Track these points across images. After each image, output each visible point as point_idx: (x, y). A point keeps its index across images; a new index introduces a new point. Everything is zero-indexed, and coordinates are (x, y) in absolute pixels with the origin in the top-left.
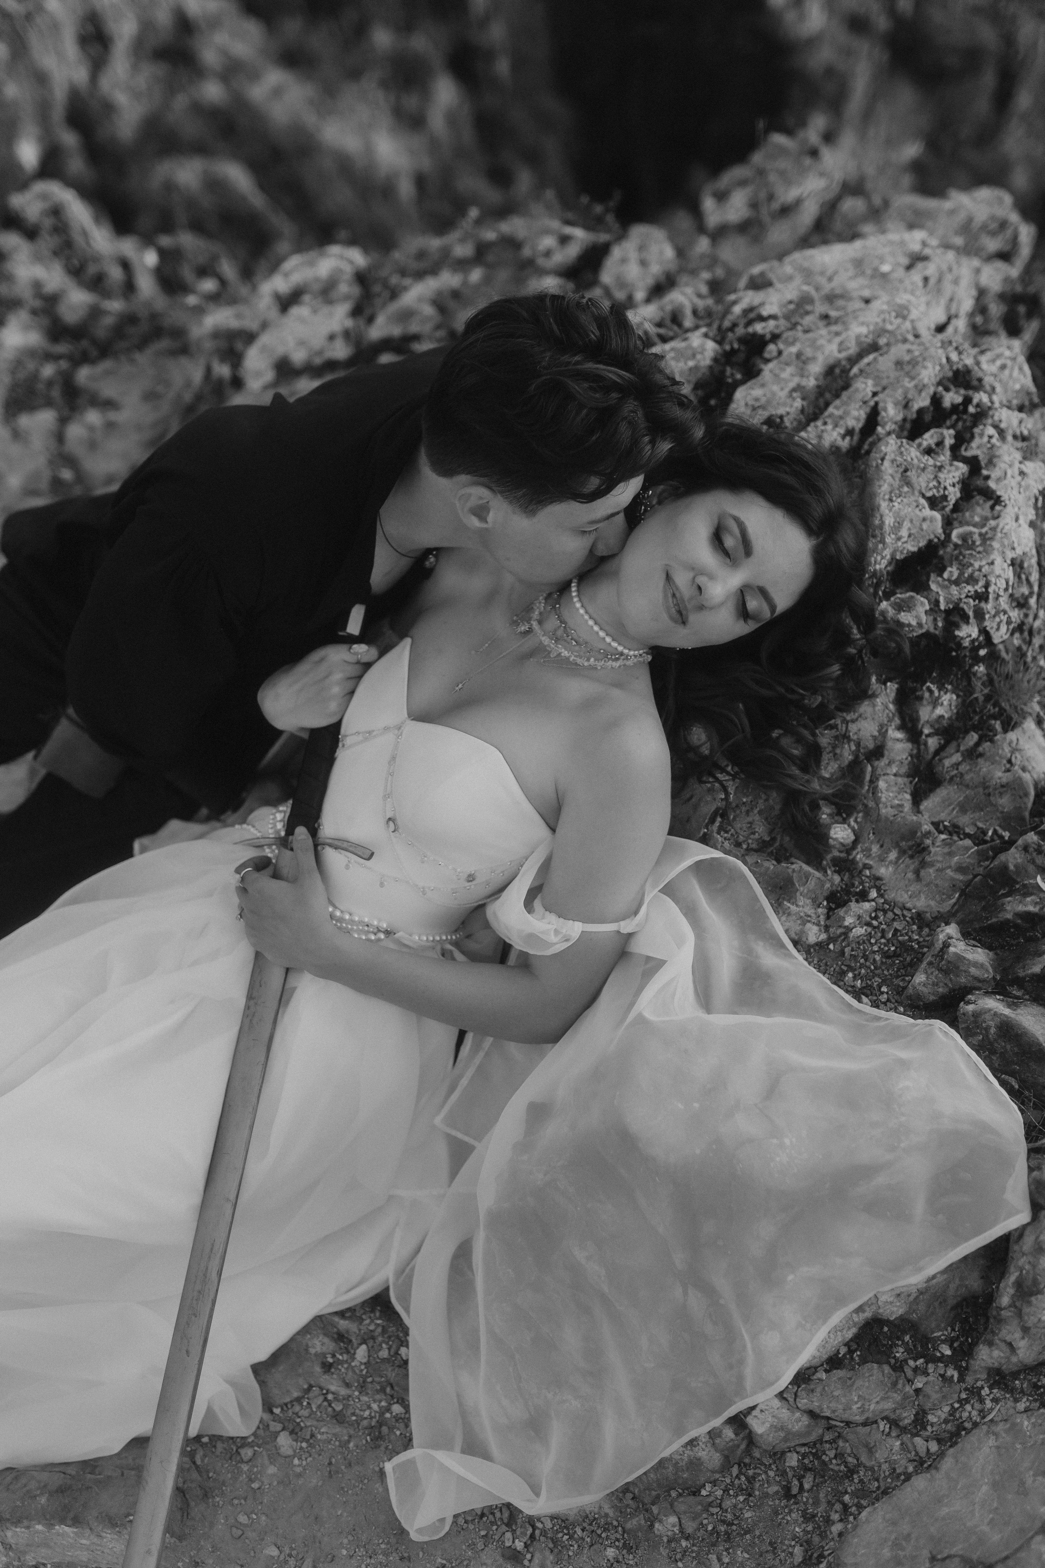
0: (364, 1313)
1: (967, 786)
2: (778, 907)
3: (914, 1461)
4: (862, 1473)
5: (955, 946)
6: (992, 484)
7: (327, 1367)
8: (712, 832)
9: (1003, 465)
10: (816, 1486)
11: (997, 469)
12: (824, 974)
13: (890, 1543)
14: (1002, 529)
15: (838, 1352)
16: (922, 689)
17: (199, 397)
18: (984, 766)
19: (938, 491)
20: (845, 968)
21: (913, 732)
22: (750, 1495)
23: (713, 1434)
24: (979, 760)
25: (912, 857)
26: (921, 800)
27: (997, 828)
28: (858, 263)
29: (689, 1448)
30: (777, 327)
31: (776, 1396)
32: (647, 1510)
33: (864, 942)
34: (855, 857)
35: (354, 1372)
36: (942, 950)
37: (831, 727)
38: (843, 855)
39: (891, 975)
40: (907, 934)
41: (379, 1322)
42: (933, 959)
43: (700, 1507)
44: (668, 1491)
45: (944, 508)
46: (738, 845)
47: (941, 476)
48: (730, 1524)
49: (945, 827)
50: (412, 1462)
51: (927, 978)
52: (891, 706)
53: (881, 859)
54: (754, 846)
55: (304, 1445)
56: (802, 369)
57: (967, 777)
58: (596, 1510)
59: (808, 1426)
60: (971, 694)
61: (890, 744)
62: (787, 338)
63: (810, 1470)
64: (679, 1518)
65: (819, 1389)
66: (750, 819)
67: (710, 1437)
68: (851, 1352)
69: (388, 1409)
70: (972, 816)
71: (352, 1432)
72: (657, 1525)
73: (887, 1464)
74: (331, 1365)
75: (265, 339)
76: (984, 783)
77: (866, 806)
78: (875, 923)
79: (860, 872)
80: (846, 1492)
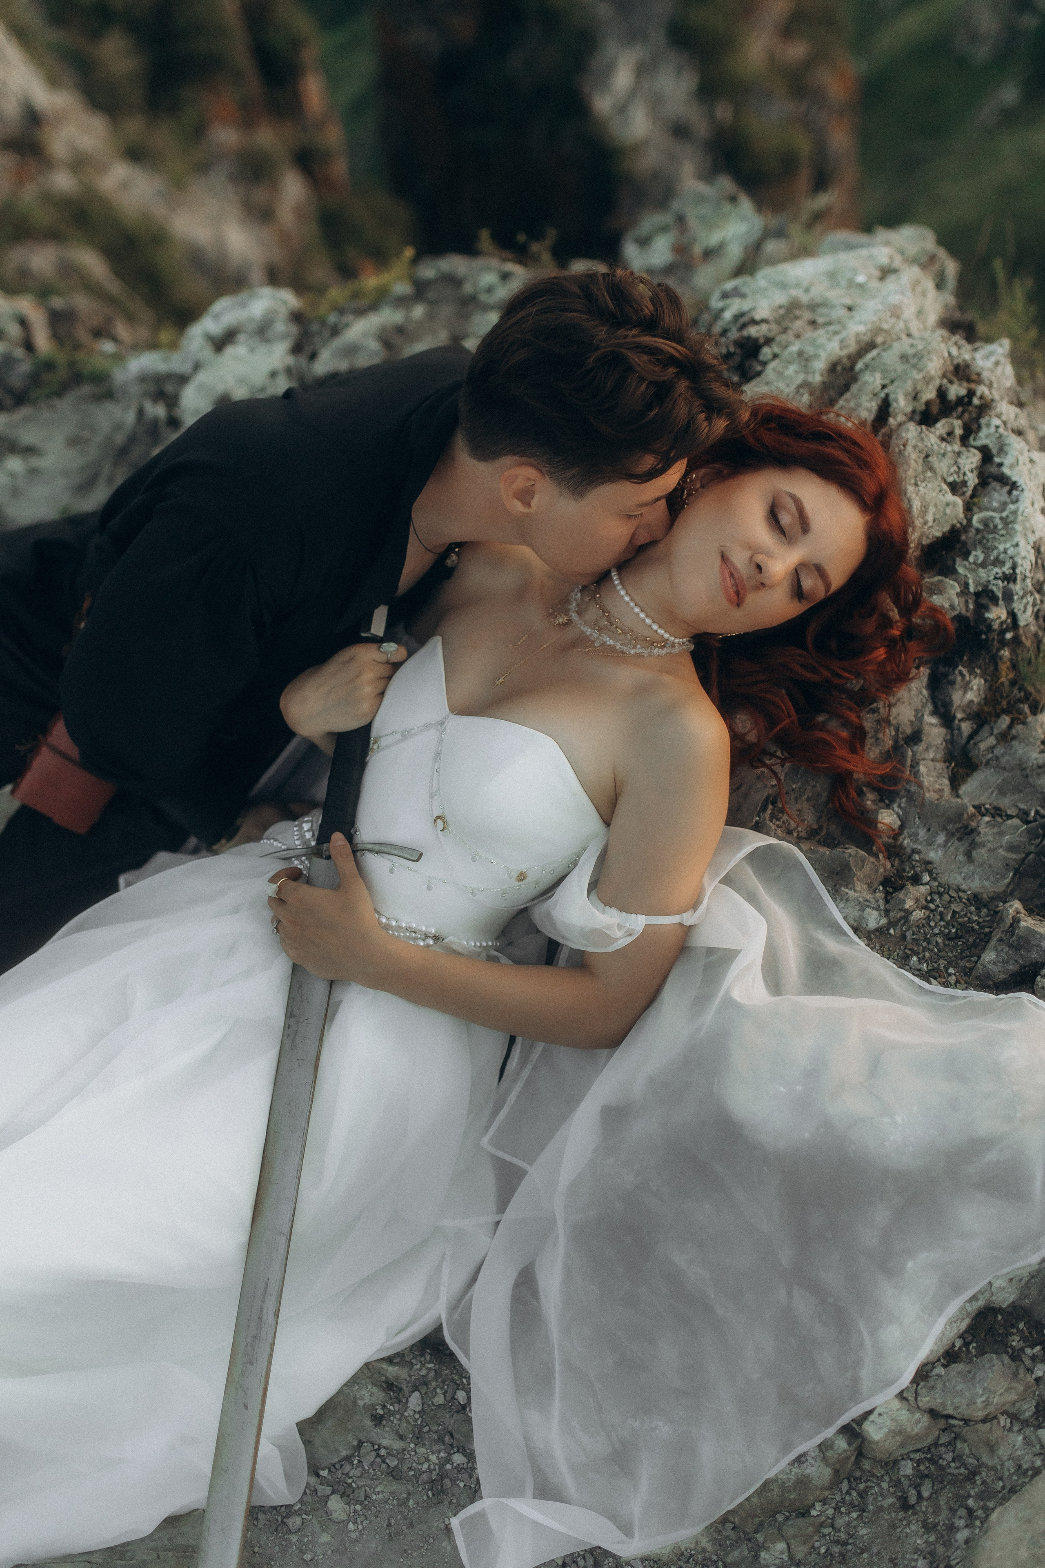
0: (413, 1358)
1: (1004, 769)
2: (835, 893)
3: (1040, 1454)
4: (984, 1474)
5: (1025, 921)
6: (1006, 470)
7: (378, 1420)
8: (765, 819)
9: (1015, 453)
10: (936, 1493)
11: (1009, 456)
12: (888, 959)
13: (1025, 1543)
14: (1023, 512)
15: (953, 1345)
16: (954, 674)
17: (132, 439)
18: (1019, 749)
19: (959, 477)
20: (909, 952)
21: (947, 719)
22: (863, 1511)
23: (824, 1447)
24: (1013, 742)
25: (960, 839)
26: (959, 785)
27: (1039, 808)
28: (832, 276)
29: (796, 1465)
30: (769, 331)
31: (896, 1396)
32: (749, 1540)
33: (923, 926)
34: (902, 843)
35: (408, 1422)
36: (1012, 925)
37: (875, 711)
38: (891, 841)
39: (955, 956)
40: (965, 915)
41: (430, 1366)
42: (1003, 936)
43: (811, 1529)
44: (774, 1516)
45: (964, 493)
46: (789, 832)
47: (961, 461)
48: (845, 1544)
49: (986, 809)
50: (482, 1515)
51: (997, 956)
52: (925, 692)
53: (930, 844)
54: (803, 834)
55: (358, 1507)
56: (806, 366)
57: (1004, 760)
58: (693, 1546)
59: (928, 1427)
60: (998, 679)
61: (926, 728)
62: (780, 342)
63: (927, 1476)
64: (788, 1544)
65: (940, 1386)
66: (799, 806)
67: (821, 1451)
68: (966, 1344)
69: (448, 1460)
70: (1012, 798)
71: (411, 1488)
72: (763, 1554)
73: (1011, 1461)
74: (381, 1417)
75: (202, 377)
76: (1021, 765)
77: (909, 791)
78: (932, 906)
79: (910, 857)
80: (969, 1496)
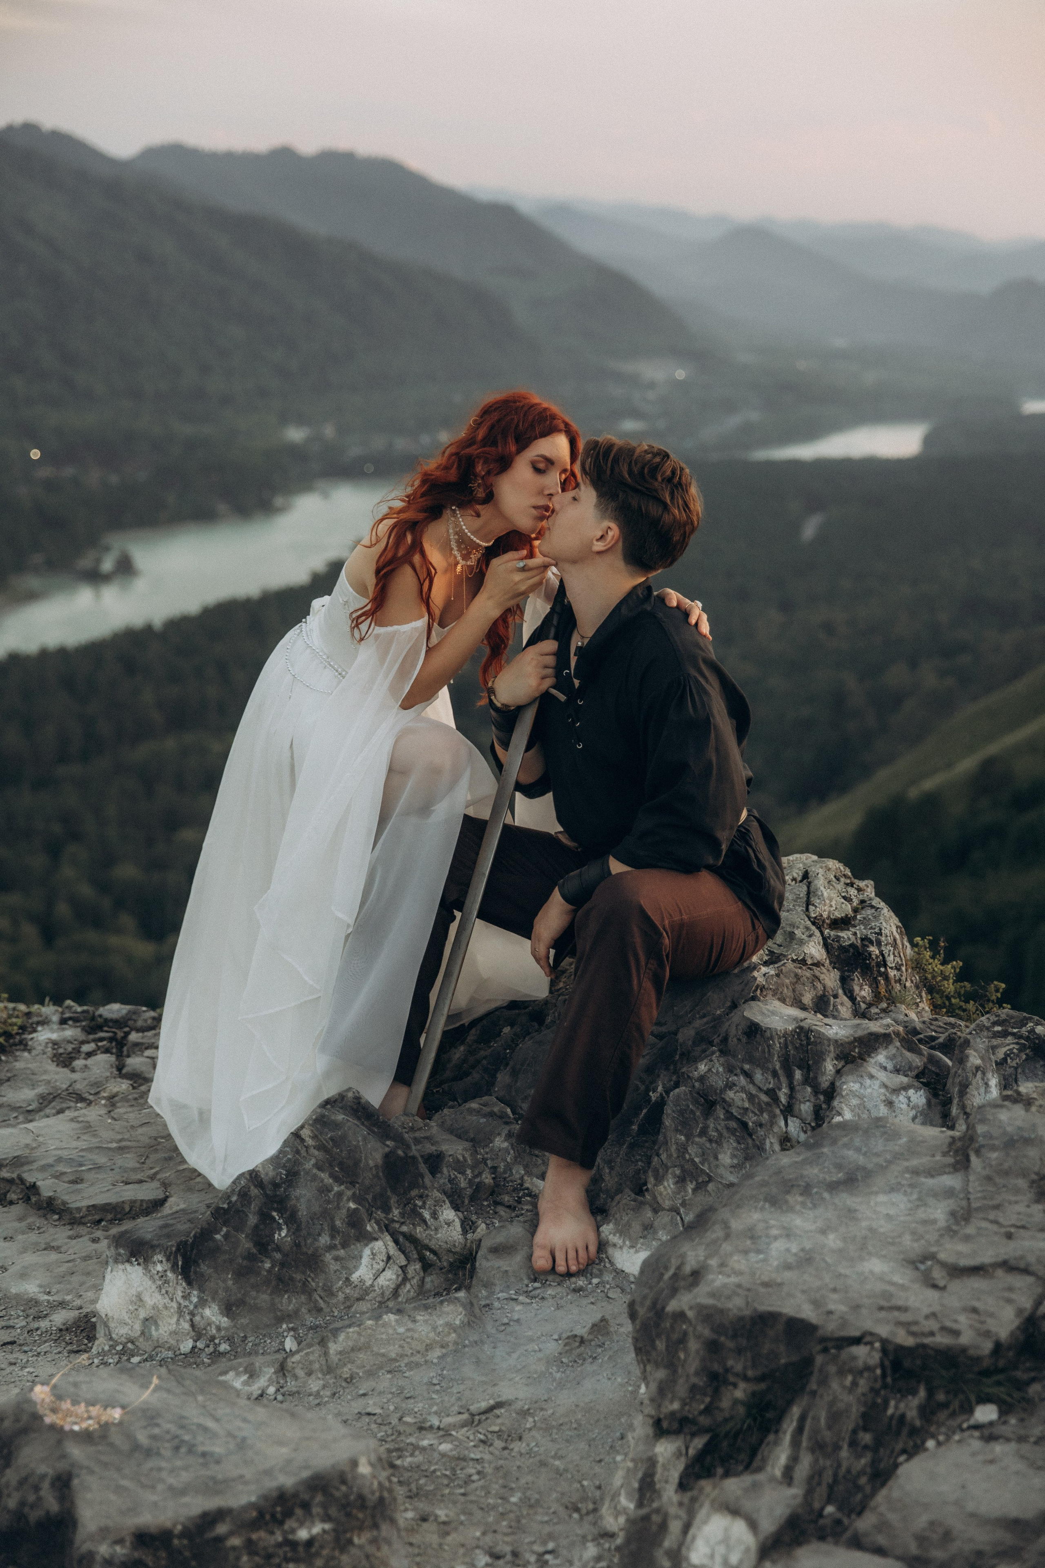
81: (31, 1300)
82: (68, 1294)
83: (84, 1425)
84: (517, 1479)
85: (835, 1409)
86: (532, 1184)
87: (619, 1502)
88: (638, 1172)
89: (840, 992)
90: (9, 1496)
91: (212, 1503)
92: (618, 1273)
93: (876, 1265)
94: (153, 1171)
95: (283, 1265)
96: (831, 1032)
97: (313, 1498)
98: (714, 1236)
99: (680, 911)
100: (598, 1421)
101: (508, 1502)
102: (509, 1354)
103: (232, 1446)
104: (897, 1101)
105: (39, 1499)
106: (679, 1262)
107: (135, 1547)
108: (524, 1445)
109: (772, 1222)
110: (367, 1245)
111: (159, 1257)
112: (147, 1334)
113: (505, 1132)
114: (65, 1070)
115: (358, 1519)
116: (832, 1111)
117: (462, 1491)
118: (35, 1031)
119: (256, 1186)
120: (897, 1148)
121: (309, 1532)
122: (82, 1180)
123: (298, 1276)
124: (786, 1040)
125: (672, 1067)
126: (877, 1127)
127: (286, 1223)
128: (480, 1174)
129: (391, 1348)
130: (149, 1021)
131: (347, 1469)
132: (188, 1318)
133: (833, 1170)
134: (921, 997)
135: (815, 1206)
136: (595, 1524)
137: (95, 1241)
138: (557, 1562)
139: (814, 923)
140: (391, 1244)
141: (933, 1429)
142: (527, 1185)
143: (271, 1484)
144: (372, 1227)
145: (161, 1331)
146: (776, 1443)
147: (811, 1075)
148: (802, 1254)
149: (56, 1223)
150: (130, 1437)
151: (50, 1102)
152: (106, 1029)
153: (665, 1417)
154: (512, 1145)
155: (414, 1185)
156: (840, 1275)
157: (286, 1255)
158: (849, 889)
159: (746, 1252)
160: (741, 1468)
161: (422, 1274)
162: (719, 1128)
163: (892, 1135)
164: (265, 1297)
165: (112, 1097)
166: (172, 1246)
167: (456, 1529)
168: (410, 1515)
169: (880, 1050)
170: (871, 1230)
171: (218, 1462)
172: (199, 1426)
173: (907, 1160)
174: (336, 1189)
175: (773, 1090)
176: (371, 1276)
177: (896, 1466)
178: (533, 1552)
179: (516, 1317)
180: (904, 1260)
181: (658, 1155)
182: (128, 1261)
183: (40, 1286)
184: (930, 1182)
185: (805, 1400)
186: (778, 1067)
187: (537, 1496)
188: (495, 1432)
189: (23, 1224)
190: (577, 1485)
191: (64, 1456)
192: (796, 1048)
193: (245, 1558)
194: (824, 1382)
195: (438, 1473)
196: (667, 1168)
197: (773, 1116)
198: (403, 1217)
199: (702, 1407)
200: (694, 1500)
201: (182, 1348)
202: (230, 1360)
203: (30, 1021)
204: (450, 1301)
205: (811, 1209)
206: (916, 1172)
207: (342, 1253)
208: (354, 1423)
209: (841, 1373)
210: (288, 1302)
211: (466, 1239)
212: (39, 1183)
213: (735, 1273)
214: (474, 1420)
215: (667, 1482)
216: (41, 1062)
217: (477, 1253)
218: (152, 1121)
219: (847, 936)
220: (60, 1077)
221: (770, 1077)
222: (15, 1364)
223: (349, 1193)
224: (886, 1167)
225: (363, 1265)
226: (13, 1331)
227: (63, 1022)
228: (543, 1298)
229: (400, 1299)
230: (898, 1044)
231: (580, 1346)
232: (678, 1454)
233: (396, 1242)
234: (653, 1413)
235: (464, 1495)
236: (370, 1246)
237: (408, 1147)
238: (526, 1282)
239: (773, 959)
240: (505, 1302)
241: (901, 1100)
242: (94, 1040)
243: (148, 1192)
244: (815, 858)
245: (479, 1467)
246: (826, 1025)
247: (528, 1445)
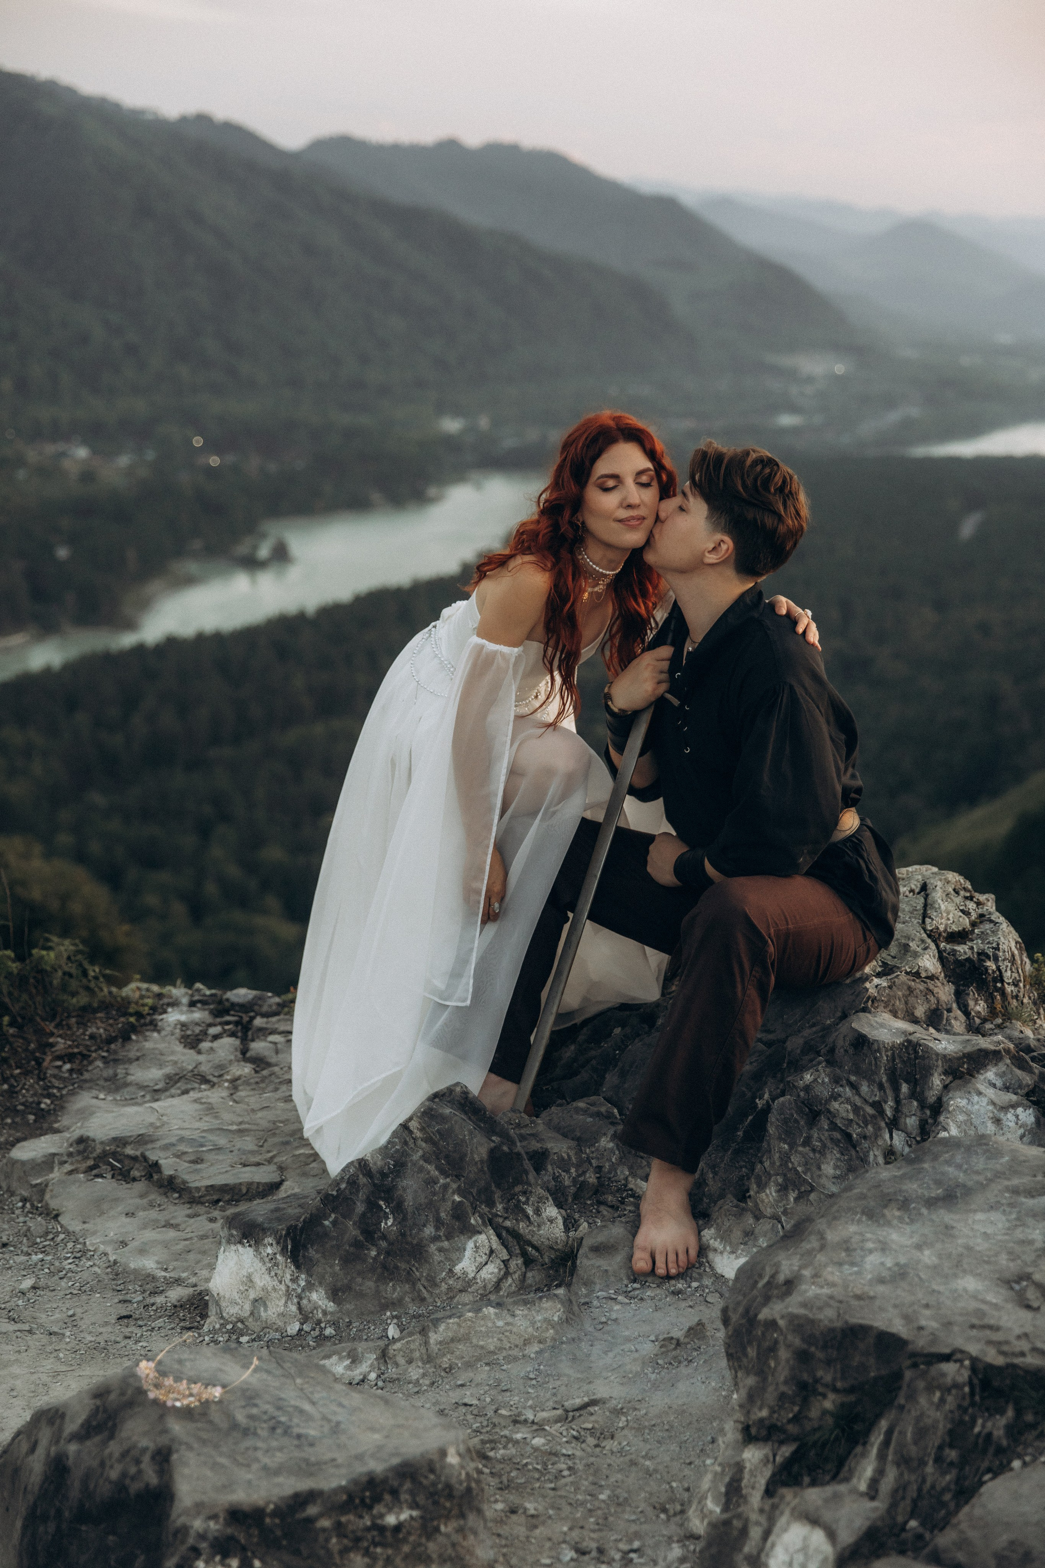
81: (149, 1275)
82: (183, 1272)
83: (185, 1402)
84: (607, 1477)
85: (922, 1424)
86: (636, 1185)
87: (706, 1504)
88: (741, 1178)
89: (955, 1006)
90: (112, 1467)
91: (304, 1485)
92: (717, 1278)
93: (970, 1283)
94: (271, 1154)
95: (388, 1253)
96: (940, 1046)
97: (401, 1485)
98: (808, 1246)
99: (787, 921)
100: (690, 1423)
101: (598, 1499)
102: (606, 1353)
103: (326, 1429)
104: (1004, 1119)
105: (140, 1472)
106: (773, 1272)
107: (228, 1523)
108: (616, 1443)
109: (869, 1236)
110: (471, 1238)
111: (269, 1240)
112: (256, 1315)
113: (611, 1132)
114: (192, 1051)
115: (445, 1508)
116: (938, 1126)
117: (552, 1485)
118: (165, 1012)
119: (364, 1175)
120: (998, 1167)
121: (397, 1518)
122: (202, 1160)
123: (403, 1265)
124: (893, 1054)
125: (779, 1075)
126: (980, 1145)
127: (392, 1213)
128: (584, 1173)
129: (490, 1340)
130: (274, 1007)
131: (436, 1457)
132: (295, 1300)
133: (932, 1186)
134: (1039, 1014)
135: (912, 1221)
136: (682, 1525)
137: (212, 1220)
138: (642, 1561)
139: (929, 936)
140: (494, 1238)
141: (1020, 1449)
142: (631, 1186)
143: (360, 1469)
144: (476, 1220)
145: (269, 1312)
146: (864, 1455)
147: (918, 1089)
148: (896, 1269)
149: (176, 1201)
150: (229, 1416)
151: (176, 1083)
152: (232, 1013)
153: (754, 1423)
154: (617, 1145)
155: (518, 1181)
156: (934, 1291)
157: (391, 1244)
158: (968, 902)
159: (840, 1264)
160: (827, 1478)
161: (524, 1269)
162: (823, 1138)
163: (994, 1153)
164: (370, 1284)
165: (234, 1081)
166: (283, 1229)
167: (543, 1523)
168: (500, 1506)
169: (989, 1067)
170: (969, 1248)
171: (312, 1445)
172: (296, 1408)
173: (1009, 1179)
174: (441, 1181)
175: (879, 1102)
176: (474, 1268)
177: (981, 1483)
178: (619, 1550)
179: (614, 1316)
180: (998, 1279)
181: (761, 1162)
182: (240, 1242)
183: (158, 1262)
184: (1030, 1202)
185: (892, 1414)
186: (884, 1080)
187: (626, 1495)
188: (588, 1429)
189: (145, 1201)
190: (665, 1486)
191: (165, 1431)
192: (903, 1062)
193: (334, 1540)
194: (912, 1397)
195: (530, 1467)
196: (769, 1176)
197: (880, 1129)
198: (507, 1213)
199: (791, 1415)
200: (774, 1507)
201: (289, 1329)
202: (336, 1344)
203: (161, 1002)
204: (548, 1298)
205: (907, 1224)
206: (1015, 1191)
207: (446, 1244)
208: (451, 1413)
209: (930, 1389)
210: (393, 1290)
211: (568, 1237)
212: (161, 1162)
213: (828, 1284)
214: (568, 1416)
215: (753, 1488)
216: (169, 1043)
217: (578, 1250)
218: (272, 1105)
219: (962, 949)
220: (186, 1058)
221: (876, 1090)
222: (130, 1338)
223: (454, 1186)
224: (987, 1185)
225: (466, 1257)
226: (129, 1305)
227: (192, 1004)
228: (642, 1299)
229: (501, 1293)
230: (1008, 1061)
231: (675, 1349)
232: (766, 1461)
233: (499, 1236)
234: (742, 1419)
235: (553, 1489)
236: (474, 1239)
237: (512, 1143)
238: (626, 1282)
239: (887, 970)
240: (604, 1301)
241: (1009, 1118)
242: (221, 1024)
243: (264, 1175)
244: (935, 869)
245: (570, 1463)
246: (935, 1039)
247: (620, 1444)
